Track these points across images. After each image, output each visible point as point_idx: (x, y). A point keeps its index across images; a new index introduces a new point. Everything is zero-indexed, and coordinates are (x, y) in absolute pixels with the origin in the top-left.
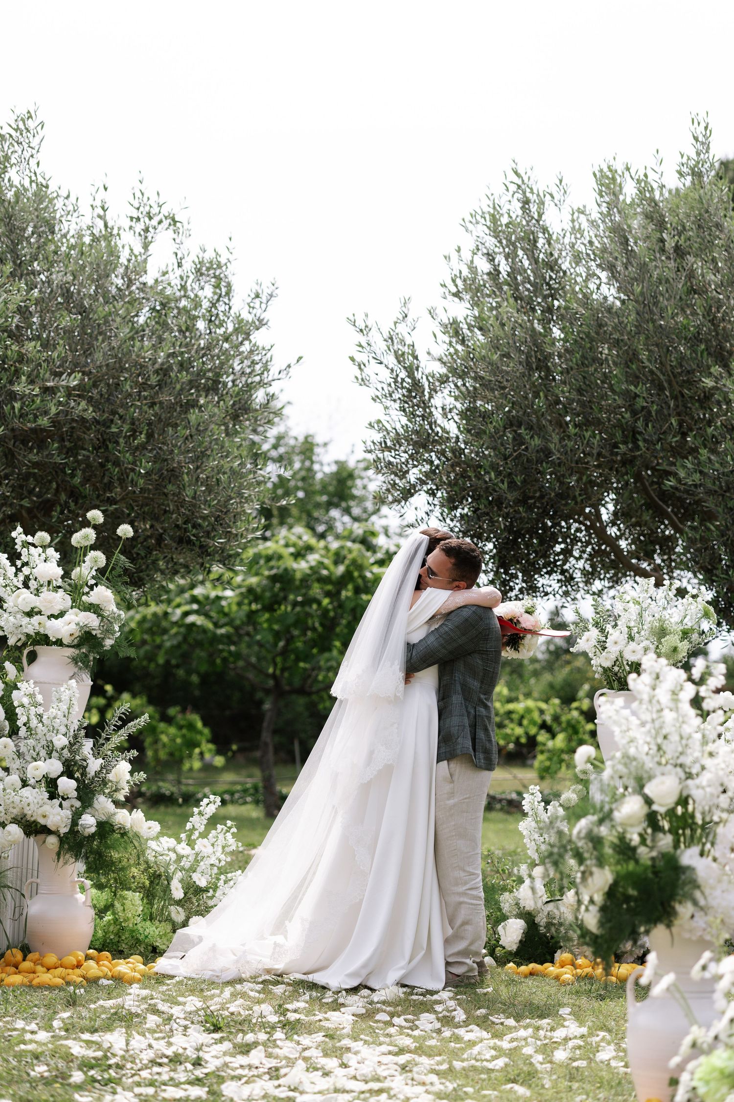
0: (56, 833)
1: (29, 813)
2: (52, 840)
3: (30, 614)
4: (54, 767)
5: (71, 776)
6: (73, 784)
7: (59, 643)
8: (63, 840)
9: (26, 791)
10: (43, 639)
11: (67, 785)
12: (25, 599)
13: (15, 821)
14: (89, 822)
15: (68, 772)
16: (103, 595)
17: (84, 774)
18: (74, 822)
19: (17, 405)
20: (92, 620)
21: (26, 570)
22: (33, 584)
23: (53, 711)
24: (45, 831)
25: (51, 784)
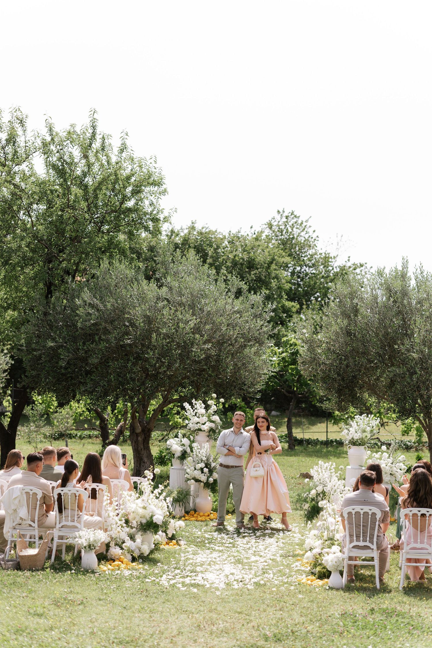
0: (203, 482)
1: (196, 476)
2: (202, 484)
3: (197, 423)
4: (202, 465)
5: (207, 468)
6: (207, 470)
7: (204, 431)
8: (205, 484)
9: (196, 472)
10: (200, 430)
11: (206, 470)
12: (196, 419)
13: (193, 479)
14: (211, 480)
15: (206, 467)
16: (216, 418)
17: (210, 467)
18: (208, 480)
19: (193, 353)
20: (213, 425)
21: (196, 411)
22: (197, 415)
23: (202, 451)
24: (200, 481)
25: (202, 470)
